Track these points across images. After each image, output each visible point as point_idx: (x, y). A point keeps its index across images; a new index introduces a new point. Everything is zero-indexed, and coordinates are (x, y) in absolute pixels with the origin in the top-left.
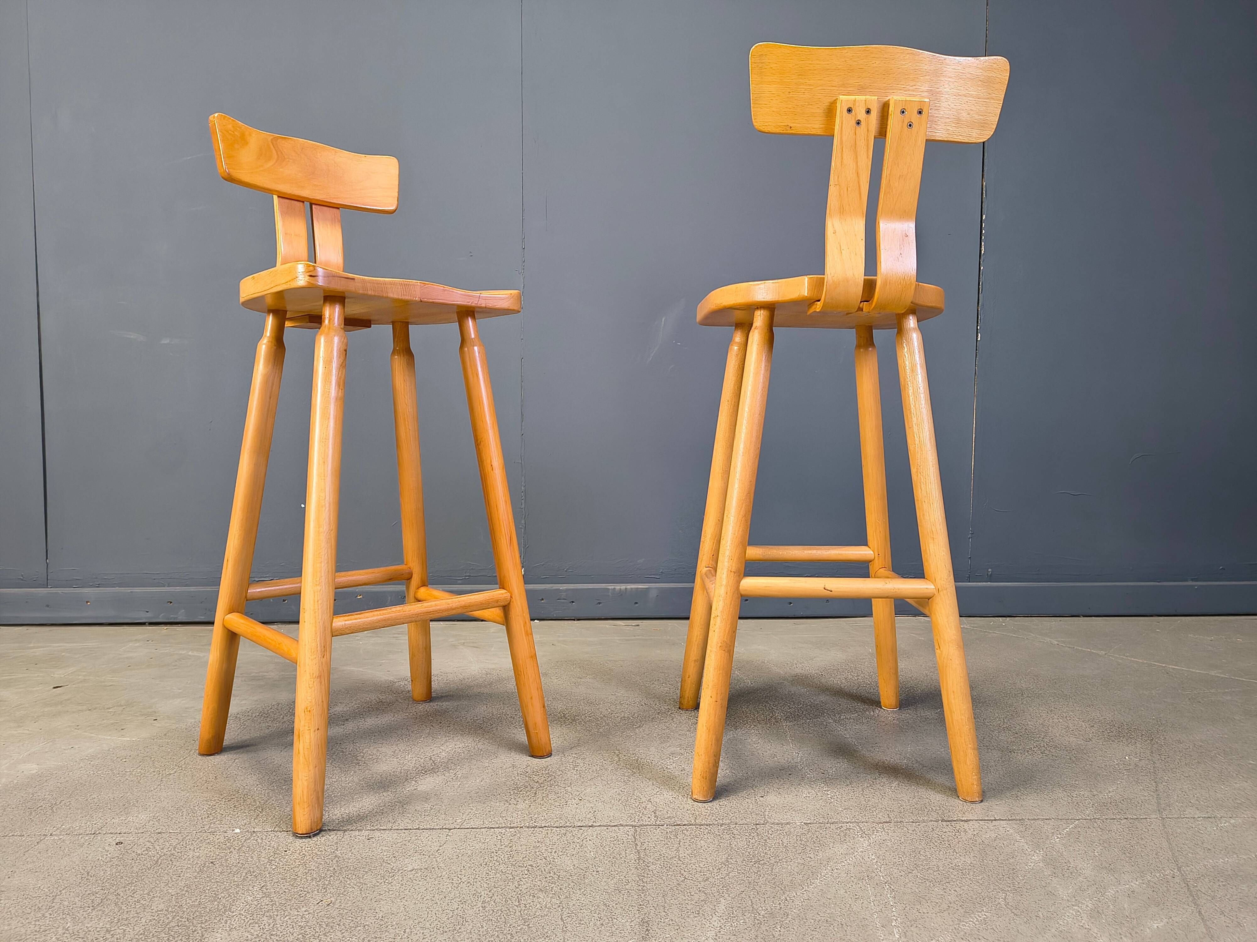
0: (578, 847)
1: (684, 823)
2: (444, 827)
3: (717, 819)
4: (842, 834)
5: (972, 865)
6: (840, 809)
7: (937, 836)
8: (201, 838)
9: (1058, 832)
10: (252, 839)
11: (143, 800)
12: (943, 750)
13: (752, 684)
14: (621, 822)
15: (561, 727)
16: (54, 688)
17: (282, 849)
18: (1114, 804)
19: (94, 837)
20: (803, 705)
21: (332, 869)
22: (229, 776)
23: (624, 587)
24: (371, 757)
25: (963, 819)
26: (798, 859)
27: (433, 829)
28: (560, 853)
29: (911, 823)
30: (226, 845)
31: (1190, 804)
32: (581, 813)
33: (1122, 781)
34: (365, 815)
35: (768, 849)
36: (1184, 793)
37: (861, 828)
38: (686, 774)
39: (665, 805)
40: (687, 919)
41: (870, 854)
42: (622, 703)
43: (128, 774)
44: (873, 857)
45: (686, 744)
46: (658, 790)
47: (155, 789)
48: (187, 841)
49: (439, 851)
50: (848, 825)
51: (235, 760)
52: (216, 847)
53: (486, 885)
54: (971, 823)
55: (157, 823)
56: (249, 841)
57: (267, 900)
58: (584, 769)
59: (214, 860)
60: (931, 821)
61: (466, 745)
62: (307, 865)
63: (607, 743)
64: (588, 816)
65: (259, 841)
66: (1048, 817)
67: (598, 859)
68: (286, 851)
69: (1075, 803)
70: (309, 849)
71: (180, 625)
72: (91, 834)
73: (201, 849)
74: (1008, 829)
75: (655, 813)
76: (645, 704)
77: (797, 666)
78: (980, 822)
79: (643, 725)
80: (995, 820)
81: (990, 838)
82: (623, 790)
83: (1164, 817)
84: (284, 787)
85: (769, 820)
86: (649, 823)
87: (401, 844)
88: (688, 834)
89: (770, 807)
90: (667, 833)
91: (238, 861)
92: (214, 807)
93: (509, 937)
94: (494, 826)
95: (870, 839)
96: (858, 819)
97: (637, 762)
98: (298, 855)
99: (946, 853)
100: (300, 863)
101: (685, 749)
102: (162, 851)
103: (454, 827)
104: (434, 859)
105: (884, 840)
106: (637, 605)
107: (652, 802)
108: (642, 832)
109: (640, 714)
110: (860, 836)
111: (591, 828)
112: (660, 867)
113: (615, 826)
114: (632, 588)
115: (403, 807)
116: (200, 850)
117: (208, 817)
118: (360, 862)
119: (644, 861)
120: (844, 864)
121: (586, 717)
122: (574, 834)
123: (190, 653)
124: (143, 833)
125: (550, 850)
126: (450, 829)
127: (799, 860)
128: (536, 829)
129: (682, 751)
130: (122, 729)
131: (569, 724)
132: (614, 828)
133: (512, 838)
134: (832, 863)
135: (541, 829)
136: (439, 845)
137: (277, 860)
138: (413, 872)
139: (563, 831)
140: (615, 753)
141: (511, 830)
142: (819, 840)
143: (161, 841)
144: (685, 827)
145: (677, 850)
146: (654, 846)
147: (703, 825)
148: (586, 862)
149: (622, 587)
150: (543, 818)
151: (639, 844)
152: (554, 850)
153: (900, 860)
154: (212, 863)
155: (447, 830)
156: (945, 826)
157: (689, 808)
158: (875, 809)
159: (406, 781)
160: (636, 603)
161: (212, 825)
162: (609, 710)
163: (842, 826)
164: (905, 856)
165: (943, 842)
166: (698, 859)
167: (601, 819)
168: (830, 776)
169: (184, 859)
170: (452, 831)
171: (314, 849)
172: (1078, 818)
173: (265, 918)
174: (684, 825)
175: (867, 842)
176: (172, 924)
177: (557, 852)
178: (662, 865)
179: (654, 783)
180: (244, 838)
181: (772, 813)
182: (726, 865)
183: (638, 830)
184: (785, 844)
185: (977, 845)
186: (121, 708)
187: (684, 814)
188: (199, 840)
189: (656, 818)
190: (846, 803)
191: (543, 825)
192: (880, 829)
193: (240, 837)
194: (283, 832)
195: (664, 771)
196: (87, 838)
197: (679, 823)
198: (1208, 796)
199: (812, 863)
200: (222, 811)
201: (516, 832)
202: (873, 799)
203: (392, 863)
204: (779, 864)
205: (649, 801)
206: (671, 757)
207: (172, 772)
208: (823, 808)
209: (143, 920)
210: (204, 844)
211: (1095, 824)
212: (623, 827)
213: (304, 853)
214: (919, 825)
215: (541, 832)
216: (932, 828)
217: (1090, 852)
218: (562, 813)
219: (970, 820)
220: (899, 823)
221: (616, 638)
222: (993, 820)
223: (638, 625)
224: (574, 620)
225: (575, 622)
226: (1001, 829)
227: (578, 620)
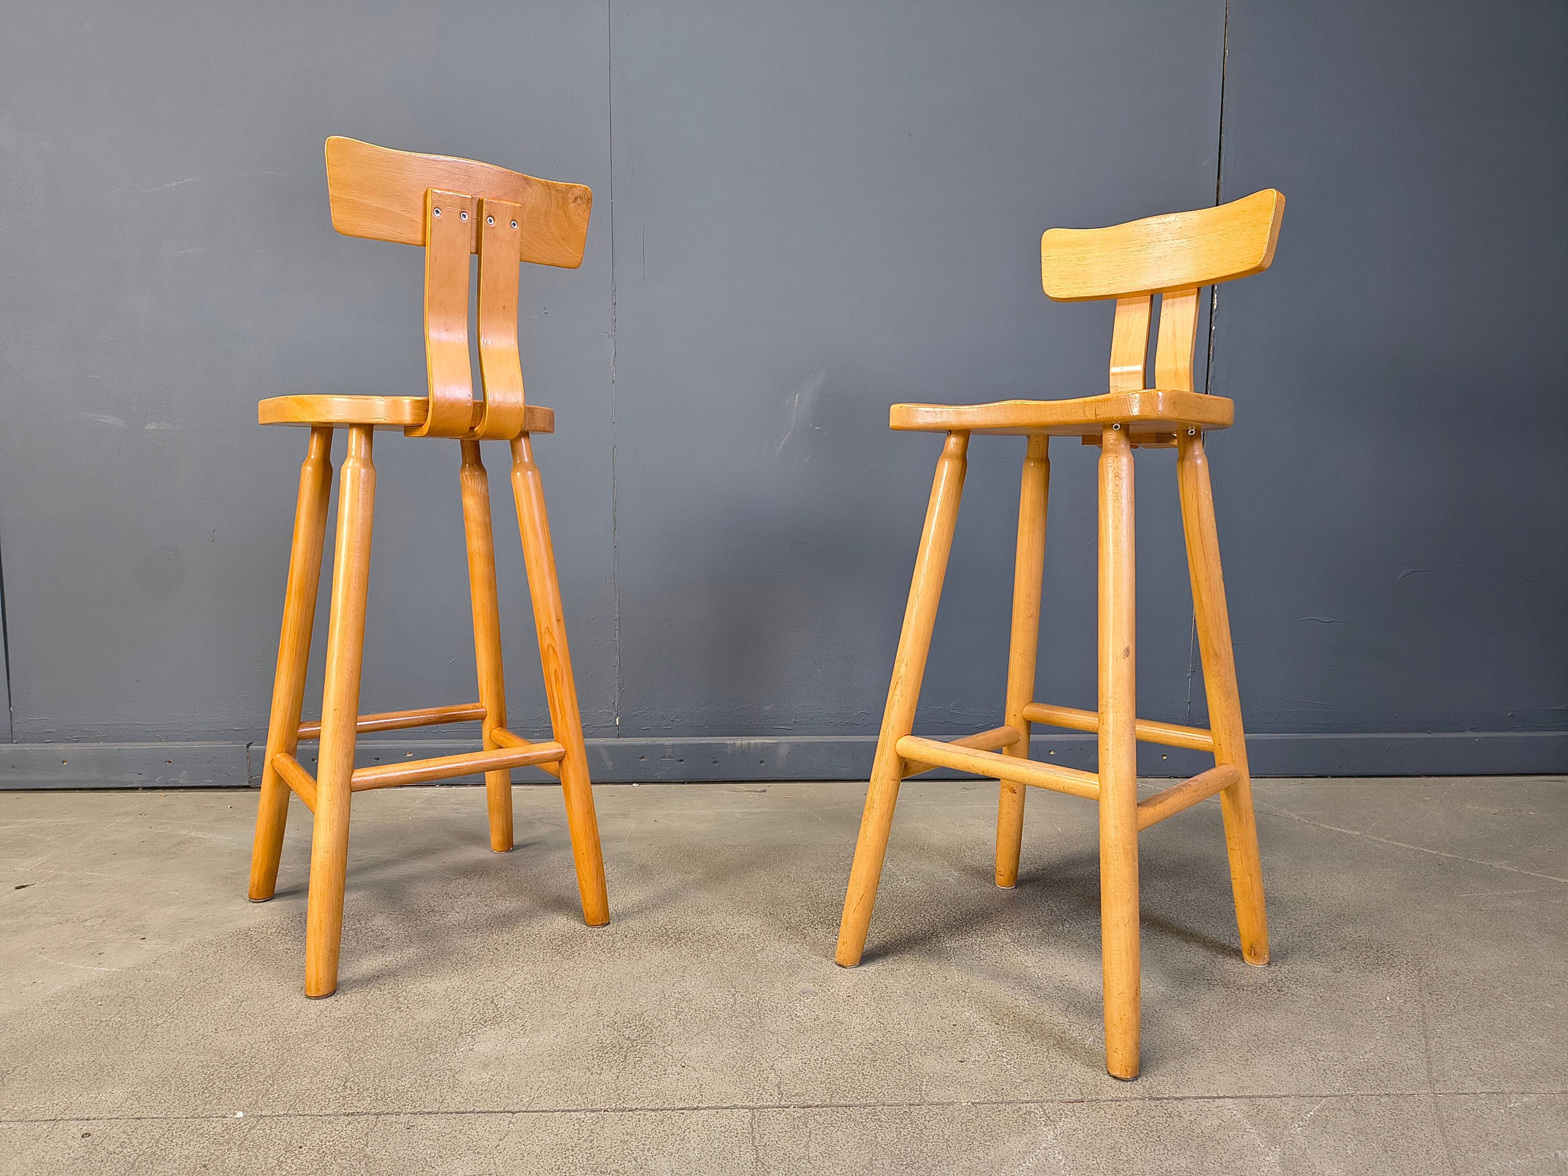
0: (679, 1142)
1: (816, 1104)
2: (506, 1109)
3: (859, 1096)
4: (1020, 1120)
5: (1188, 1170)
6: (1019, 1081)
7: (1143, 1122)
8: (193, 1127)
9: (1302, 1118)
10: (258, 1127)
11: (121, 1067)
12: (1152, 986)
13: (908, 882)
14: (735, 1103)
16: (17, 888)
17: (296, 1144)
18: (1371, 1072)
19: (54, 1125)
20: (973, 915)
22: (233, 1028)
23: (747, 742)
24: (416, 998)
25: (1178, 1096)
26: (963, 1160)
27: (492, 1112)
28: (655, 1152)
29: (1110, 1103)
30: (224, 1137)
31: (1470, 1072)
32: (684, 1088)
33: (1382, 1034)
34: (405, 1090)
35: (924, 1144)
36: (1462, 1054)
37: (1044, 1110)
38: (820, 1025)
39: (792, 1075)
41: (1056, 1152)
42: (740, 912)
43: (103, 1024)
44: (1061, 1157)
45: (822, 977)
46: (784, 1050)
47: (136, 1049)
48: (174, 1131)
49: (498, 1148)
50: (1027, 1105)
51: (242, 1002)
52: (212, 1140)
54: (1187, 1102)
55: (136, 1103)
56: (254, 1131)
58: (689, 1017)
59: (207, 1163)
60: (1136, 1099)
61: (539, 979)
62: (327, 1170)
63: (721, 976)
64: (693, 1093)
65: (268, 1131)
66: (1287, 1094)
67: (703, 1161)
68: (301, 1147)
69: (1322, 1070)
70: (331, 1143)
71: (182, 790)
72: (50, 1120)
73: (192, 1143)
74: (1234, 1113)
75: (779, 1088)
76: (770, 914)
77: (966, 854)
78: (1199, 1101)
79: (767, 947)
80: (1219, 1098)
81: (1212, 1128)
82: (738, 1051)
83: (1436, 1092)
84: (303, 1046)
85: (926, 1098)
86: (771, 1104)
87: (450, 1136)
88: (820, 1120)
89: (927, 1077)
90: (794, 1119)
91: (238, 1164)
92: (211, 1077)
94: (570, 1109)
95: (1056, 1128)
96: (1041, 1097)
97: (758, 1006)
98: (316, 1154)
99: (1155, 1150)
100: (318, 1167)
101: (821, 985)
102: (141, 1147)
103: (518, 1110)
104: (492, 1160)
105: (1074, 1130)
106: (762, 763)
107: (776, 1069)
108: (761, 1118)
109: (763, 930)
110: (1043, 1123)
111: (695, 1111)
112: (784, 1173)
113: (726, 1108)
114: (756, 744)
115: (454, 1077)
116: (190, 1145)
117: (203, 1092)
118: (395, 1165)
119: (763, 1164)
120: (1021, 1168)
122: (673, 1122)
123: (193, 834)
124: (117, 1118)
125: (641, 1147)
126: (514, 1113)
127: (964, 1163)
128: (624, 1113)
129: (816, 989)
130: (100, 954)
131: (672, 946)
132: (725, 1111)
133: (593, 1127)
134: (1006, 1167)
135: (631, 1113)
136: (499, 1137)
137: (289, 1161)
139: (660, 1115)
140: (730, 991)
141: (592, 1114)
142: (990, 1130)
143: (140, 1131)
144: (817, 1109)
145: (807, 1146)
146: (777, 1139)
147: (841, 1107)
149: (744, 742)
150: (634, 1096)
151: (757, 1136)
152: (647, 1147)
153: (1094, 1162)
154: (204, 1166)
155: (510, 1114)
156: (1153, 1108)
157: (824, 1079)
158: (1063, 1080)
159: (460, 1035)
161: (208, 1107)
162: (724, 924)
163: (1020, 1108)
164: (1101, 1156)
165: (1150, 1133)
166: (833, 1161)
167: (709, 1097)
168: (1006, 1029)
169: (168, 1160)
170: (516, 1115)
171: (337, 1143)
172: (1325, 1095)
174: (817, 1107)
175: (1052, 1133)
177: (651, 1150)
178: (786, 1169)
179: (779, 1040)
180: (248, 1126)
181: (931, 1087)
182: (869, 1171)
183: (757, 1114)
184: (946, 1137)
185: (1195, 1139)
186: (100, 920)
187: (817, 1089)
188: (189, 1130)
189: (780, 1096)
190: (1027, 1072)
191: (634, 1107)
192: (1069, 1113)
193: (243, 1124)
194: (298, 1117)
195: (792, 1019)
196: (45, 1127)
197: (810, 1103)
198: (1493, 1059)
199: (980, 1167)
200: (222, 1083)
201: (598, 1118)
202: (1061, 1065)
203: (437, 1167)
204: (938, 1168)
205: (772, 1068)
206: (802, 998)
207: (159, 1023)
208: (996, 1078)
210: (195, 1136)
211: (1347, 1104)
212: (737, 1110)
213: (324, 1149)
214: (1120, 1106)
215: (630, 1119)
216: (1137, 1111)
217: (1343, 1150)
218: (659, 1088)
219: (1185, 1098)
221: (736, 811)
222: (1216, 1097)
223: (764, 791)
224: (683, 783)
225: (685, 786)
226: (1225, 1111)
227: (689, 783)
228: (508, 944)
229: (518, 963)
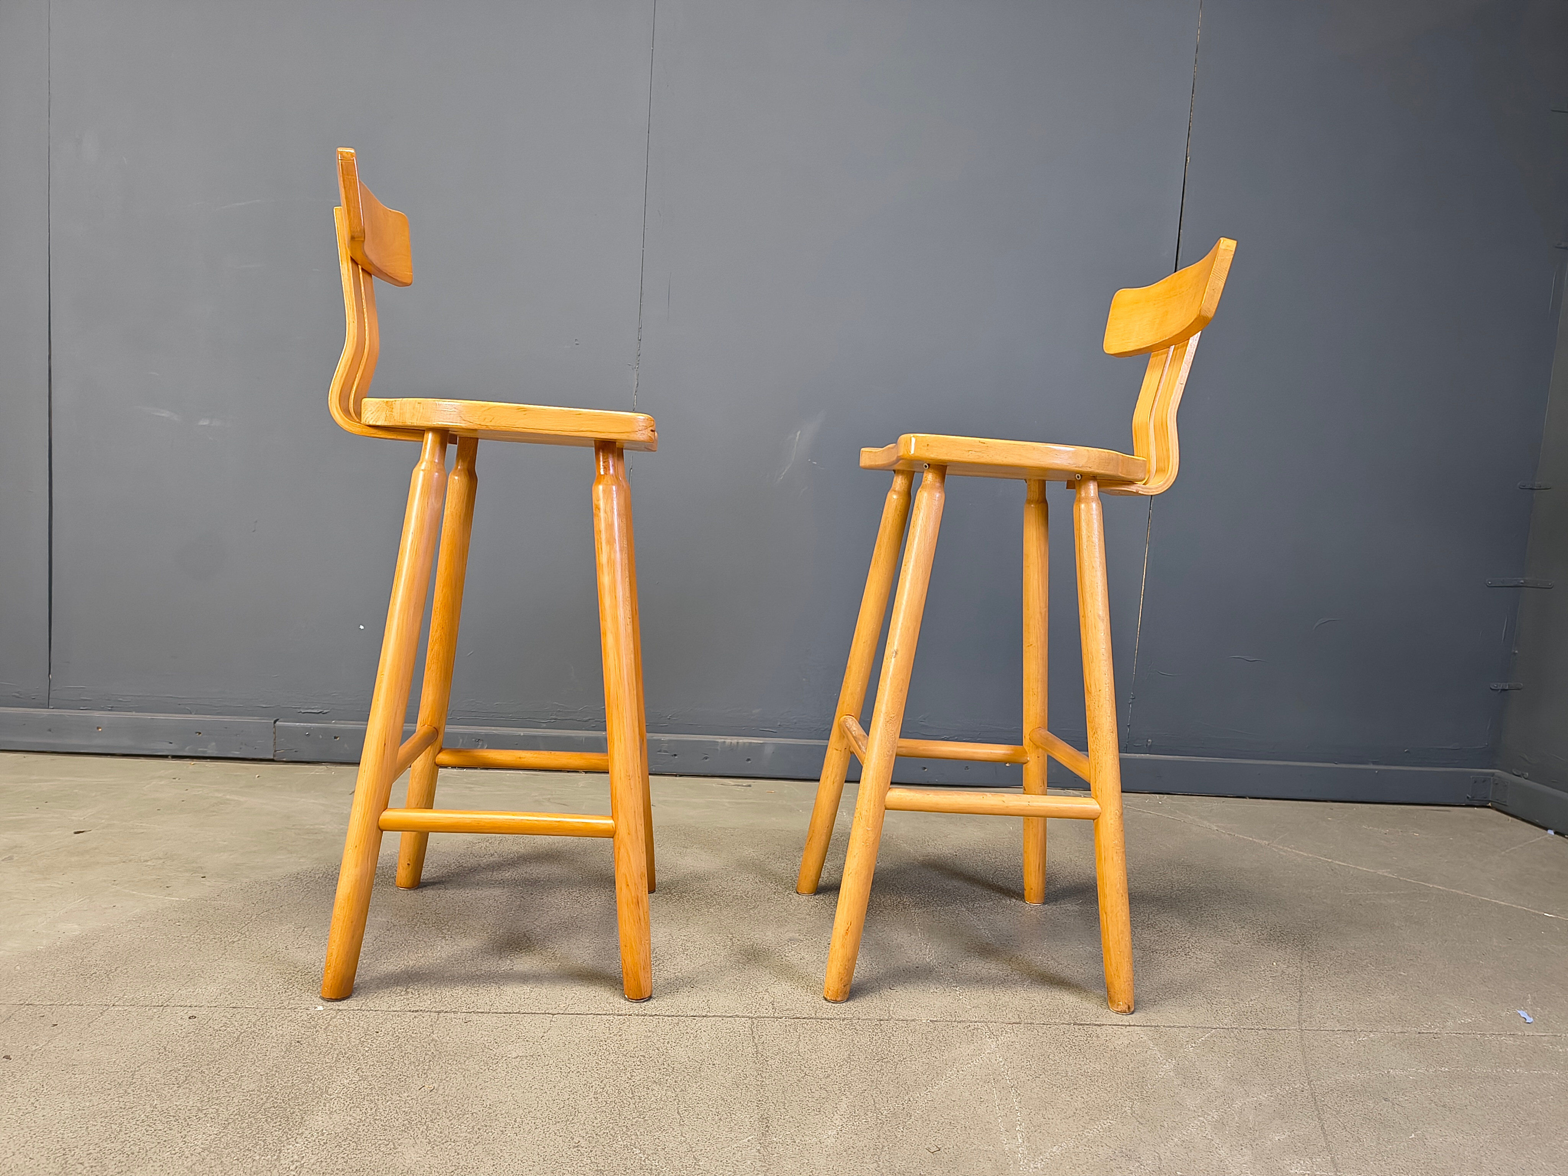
0: (692, 1038)
1: (804, 1017)
2: (547, 1012)
3: (839, 1013)
4: (970, 1034)
5: (1101, 1072)
6: (969, 1007)
7: (1068, 1040)
8: (283, 1015)
9: (1193, 1041)
10: (338, 1017)
11: (209, 971)
12: (1081, 946)
13: (878, 863)
14: (737, 1013)
15: (667, 904)
16: (76, 833)
17: (373, 1030)
18: (1254, 1014)
19: (163, 1009)
20: (934, 890)
21: (430, 1053)
22: (301, 946)
23: (736, 741)
24: (458, 930)
25: (1097, 1023)
26: (923, 1058)
27: (535, 1013)
28: (674, 1044)
29: (1042, 1026)
30: (310, 1023)
31: (1332, 1016)
32: (694, 1002)
33: (1266, 988)
34: (459, 996)
35: (892, 1047)
36: (1328, 1004)
37: (989, 1028)
38: (805, 963)
39: (783, 996)
40: (808, 1116)
41: (998, 1056)
42: (733, 879)
43: (186, 939)
44: (1001, 1060)
45: (806, 929)
46: (775, 979)
47: (219, 959)
48: (267, 1018)
49: (543, 1038)
50: (976, 1024)
51: (304, 928)
52: (300, 1025)
53: (596, 1075)
54: (1104, 1027)
55: (229, 997)
56: (335, 1020)
57: (365, 1084)
58: (695, 953)
59: (300, 1040)
60: (1063, 1024)
61: (563, 921)
62: (403, 1048)
63: (719, 925)
64: (701, 1005)
65: (347, 1019)
66: (1184, 1025)
67: (713, 1052)
68: (378, 1032)
69: (1214, 1011)
70: (402, 1030)
71: (209, 760)
72: (158, 1006)
73: (284, 1026)
74: (1141, 1036)
75: (773, 1004)
76: (760, 881)
77: (930, 844)
78: (1113, 1027)
79: (758, 906)
80: (1130, 1026)
82: (738, 978)
83: (1303, 1028)
84: (365, 961)
85: (894, 1016)
86: (767, 1015)
87: (502, 1028)
88: (808, 1027)
89: (894, 1002)
90: (786, 1026)
91: (327, 1041)
92: (290, 981)
93: (625, 1129)
94: (600, 1013)
95: (998, 1040)
96: (987, 1019)
97: (752, 948)
98: (391, 1037)
99: (1076, 1058)
100: (394, 1046)
101: (805, 935)
102: (241, 1027)
103: (557, 1013)
104: (539, 1046)
105: (1012, 1042)
106: (750, 762)
107: (770, 992)
108: (759, 1024)
109: (754, 893)
110: (988, 1036)
111: (705, 1018)
112: (779, 1062)
113: (730, 1017)
114: (744, 743)
115: (499, 988)
116: (283, 1027)
117: (286, 992)
118: (459, 1047)
119: (762, 1055)
120: (970, 1066)
121: (694, 894)
122: (687, 1025)
123: (228, 797)
124: (216, 1007)
125: (662, 1041)
126: (553, 1015)
127: (924, 1060)
128: (646, 1017)
129: (801, 937)
130: (167, 887)
131: (676, 902)
132: (729, 1019)
133: (621, 1026)
134: (958, 1065)
135: (651, 1017)
136: (543, 1031)
137: (370, 1041)
138: (518, 1059)
139: (676, 1020)
140: (728, 936)
141: (619, 1017)
142: (944, 1039)
143: (238, 1016)
144: (804, 1020)
145: (797, 1045)
146: (773, 1039)
147: (823, 1019)
148: (701, 1055)
149: (732, 741)
150: (653, 1006)
151: (757, 1037)
152: (666, 1041)
153: (1028, 1064)
154: (298, 1042)
155: (551, 1016)
156: (1077, 1030)
157: (809, 1000)
158: (1005, 1008)
159: (500, 959)
160: (749, 760)
161: (292, 1001)
162: (720, 887)
163: (970, 1026)
164: (1033, 1060)
165: (1073, 1047)
166: (819, 1055)
167: (715, 1009)
168: (960, 971)
169: (266, 1036)
170: (555, 1016)
171: (407, 1031)
172: (1215, 1027)
173: (365, 1102)
174: (804, 1018)
175: (995, 1043)
176: (268, 1105)
177: (671, 1043)
178: (781, 1059)
179: (771, 972)
180: (329, 1016)
181: (898, 1009)
182: (848, 1062)
183: (755, 1022)
184: (909, 1042)
185: (1108, 1052)
186: (161, 861)
187: (804, 1006)
188: (280, 1017)
189: (774, 1010)
190: (976, 1001)
191: (654, 1014)
192: (1009, 1031)
193: (324, 1015)
194: (371, 1011)
195: (782, 958)
196: (155, 1010)
197: (798, 1016)
198: (1351, 1008)
200: (300, 985)
201: (625, 1020)
202: (1004, 998)
203: (494, 1049)
204: (903, 1063)
205: (767, 991)
206: (790, 944)
207: (235, 940)
208: (951, 1005)
209: (235, 1100)
210: (286, 1021)
211: (1232, 1034)
212: (739, 1018)
213: (397, 1034)
214: (1050, 1027)
215: (651, 1021)
216: (1064, 1032)
217: (1222, 1063)
218: (673, 1001)
219: (1103, 1025)
220: (1029, 1025)
221: (724, 800)
222: (1127, 1026)
223: (750, 786)
224: (676, 776)
225: (677, 778)
226: (1135, 1035)
227: (681, 776)
228: (532, 894)
229: (543, 909)
